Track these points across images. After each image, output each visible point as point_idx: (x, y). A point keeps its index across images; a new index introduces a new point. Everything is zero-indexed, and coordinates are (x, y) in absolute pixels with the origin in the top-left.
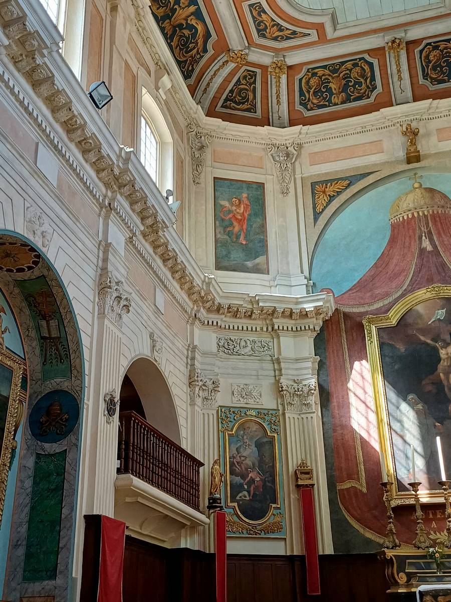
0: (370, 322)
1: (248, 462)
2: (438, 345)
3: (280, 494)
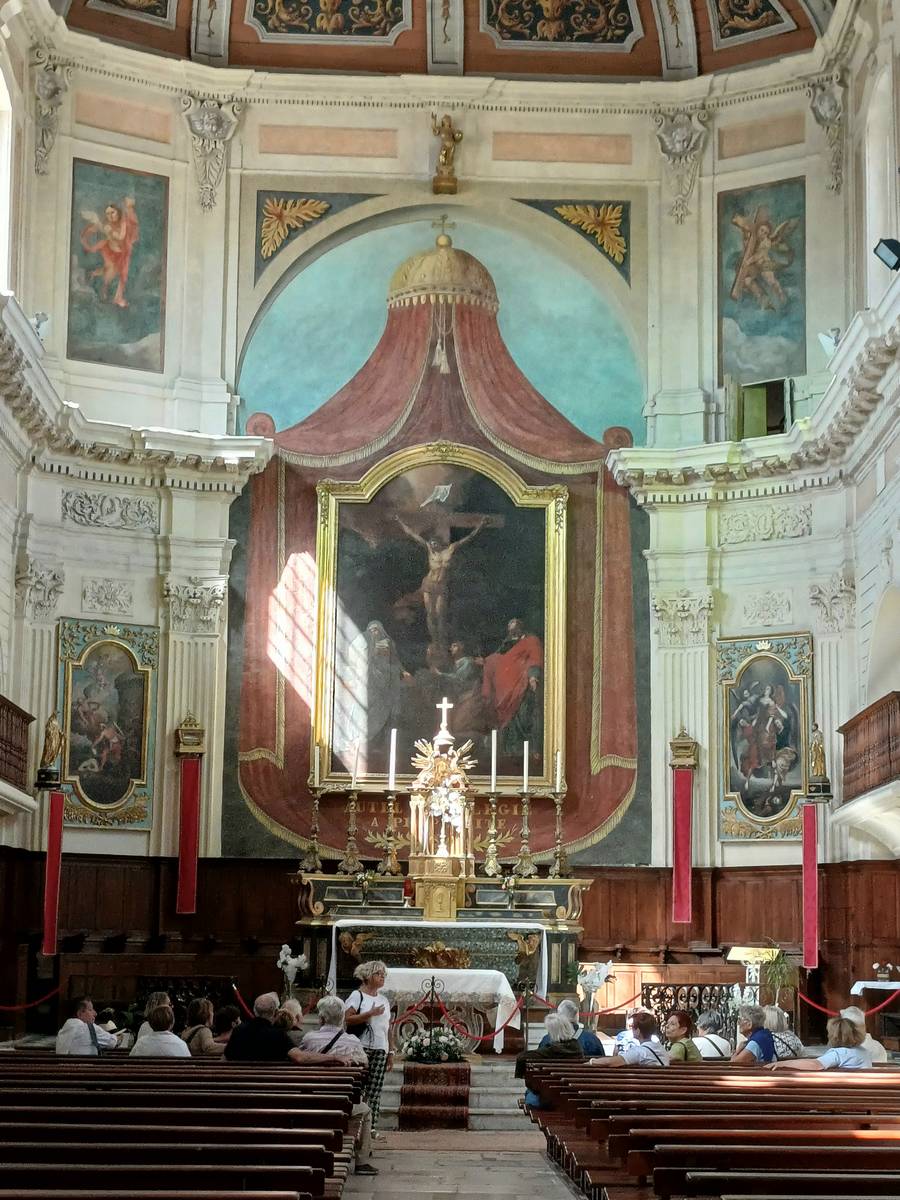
0: (329, 489)
1: (103, 712)
2: (430, 545)
3: (148, 764)
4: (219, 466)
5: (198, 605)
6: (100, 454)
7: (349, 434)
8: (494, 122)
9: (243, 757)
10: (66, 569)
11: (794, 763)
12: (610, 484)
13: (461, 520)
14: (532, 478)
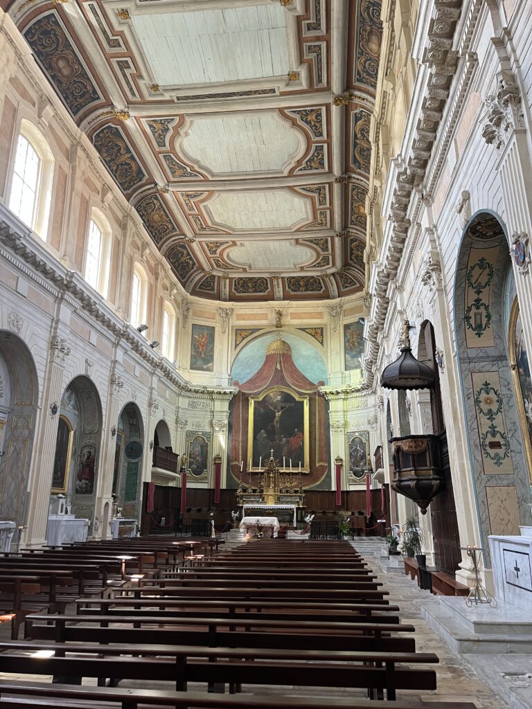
0: (252, 398)
1: (197, 453)
2: (276, 411)
3: (208, 465)
4: (225, 393)
5: (221, 427)
6: (196, 392)
7: (256, 385)
8: (291, 311)
9: (231, 464)
10: (189, 419)
11: (365, 464)
12: (319, 395)
13: (283, 405)
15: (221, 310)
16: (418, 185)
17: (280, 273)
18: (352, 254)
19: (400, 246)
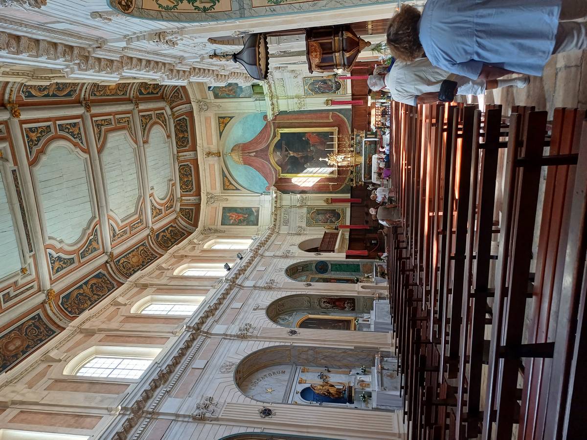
0: (279, 176)
1: (323, 218)
2: (289, 156)
3: (333, 209)
4: (276, 197)
5: (303, 199)
6: (275, 220)
7: (268, 172)
8: (205, 145)
9: (331, 190)
10: (297, 225)
12: (275, 120)
13: (284, 150)
14: (275, 136)
15: (209, 202)
16: (89, 52)
17: (174, 155)
18: (152, 93)
19: (144, 63)
